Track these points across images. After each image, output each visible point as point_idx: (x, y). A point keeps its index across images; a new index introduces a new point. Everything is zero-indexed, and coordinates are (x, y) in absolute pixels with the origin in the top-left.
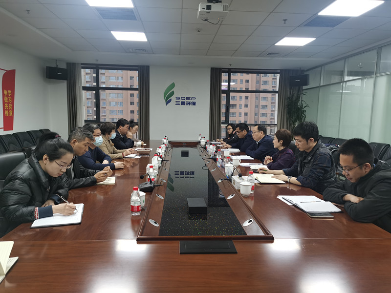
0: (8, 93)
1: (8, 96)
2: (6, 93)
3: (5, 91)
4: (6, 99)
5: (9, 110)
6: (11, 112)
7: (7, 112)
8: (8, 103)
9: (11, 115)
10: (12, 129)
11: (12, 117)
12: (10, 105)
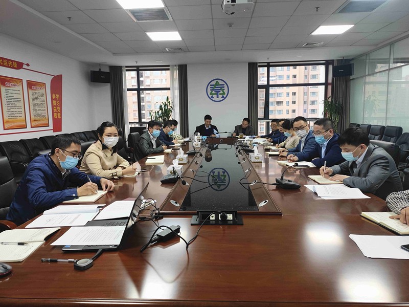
0: (56, 97)
1: (56, 99)
2: (54, 97)
3: (54, 95)
4: (54, 102)
5: (57, 113)
6: (59, 114)
7: (55, 115)
8: (57, 106)
9: (59, 117)
10: (61, 131)
11: (61, 119)
12: (59, 108)
